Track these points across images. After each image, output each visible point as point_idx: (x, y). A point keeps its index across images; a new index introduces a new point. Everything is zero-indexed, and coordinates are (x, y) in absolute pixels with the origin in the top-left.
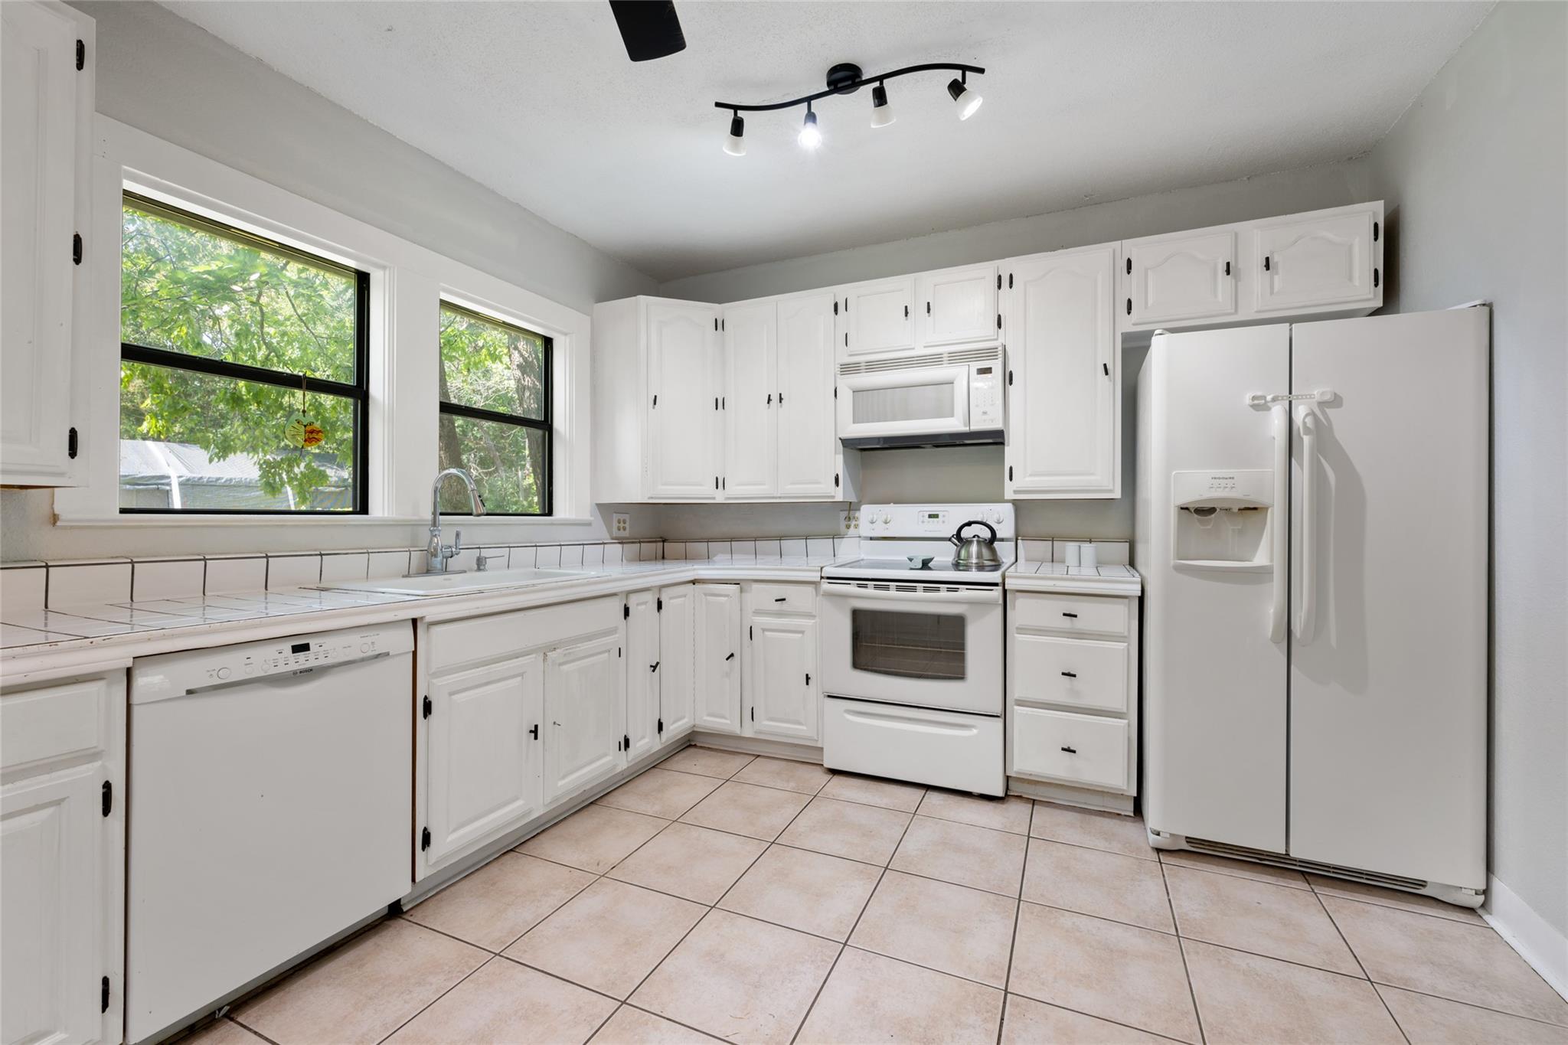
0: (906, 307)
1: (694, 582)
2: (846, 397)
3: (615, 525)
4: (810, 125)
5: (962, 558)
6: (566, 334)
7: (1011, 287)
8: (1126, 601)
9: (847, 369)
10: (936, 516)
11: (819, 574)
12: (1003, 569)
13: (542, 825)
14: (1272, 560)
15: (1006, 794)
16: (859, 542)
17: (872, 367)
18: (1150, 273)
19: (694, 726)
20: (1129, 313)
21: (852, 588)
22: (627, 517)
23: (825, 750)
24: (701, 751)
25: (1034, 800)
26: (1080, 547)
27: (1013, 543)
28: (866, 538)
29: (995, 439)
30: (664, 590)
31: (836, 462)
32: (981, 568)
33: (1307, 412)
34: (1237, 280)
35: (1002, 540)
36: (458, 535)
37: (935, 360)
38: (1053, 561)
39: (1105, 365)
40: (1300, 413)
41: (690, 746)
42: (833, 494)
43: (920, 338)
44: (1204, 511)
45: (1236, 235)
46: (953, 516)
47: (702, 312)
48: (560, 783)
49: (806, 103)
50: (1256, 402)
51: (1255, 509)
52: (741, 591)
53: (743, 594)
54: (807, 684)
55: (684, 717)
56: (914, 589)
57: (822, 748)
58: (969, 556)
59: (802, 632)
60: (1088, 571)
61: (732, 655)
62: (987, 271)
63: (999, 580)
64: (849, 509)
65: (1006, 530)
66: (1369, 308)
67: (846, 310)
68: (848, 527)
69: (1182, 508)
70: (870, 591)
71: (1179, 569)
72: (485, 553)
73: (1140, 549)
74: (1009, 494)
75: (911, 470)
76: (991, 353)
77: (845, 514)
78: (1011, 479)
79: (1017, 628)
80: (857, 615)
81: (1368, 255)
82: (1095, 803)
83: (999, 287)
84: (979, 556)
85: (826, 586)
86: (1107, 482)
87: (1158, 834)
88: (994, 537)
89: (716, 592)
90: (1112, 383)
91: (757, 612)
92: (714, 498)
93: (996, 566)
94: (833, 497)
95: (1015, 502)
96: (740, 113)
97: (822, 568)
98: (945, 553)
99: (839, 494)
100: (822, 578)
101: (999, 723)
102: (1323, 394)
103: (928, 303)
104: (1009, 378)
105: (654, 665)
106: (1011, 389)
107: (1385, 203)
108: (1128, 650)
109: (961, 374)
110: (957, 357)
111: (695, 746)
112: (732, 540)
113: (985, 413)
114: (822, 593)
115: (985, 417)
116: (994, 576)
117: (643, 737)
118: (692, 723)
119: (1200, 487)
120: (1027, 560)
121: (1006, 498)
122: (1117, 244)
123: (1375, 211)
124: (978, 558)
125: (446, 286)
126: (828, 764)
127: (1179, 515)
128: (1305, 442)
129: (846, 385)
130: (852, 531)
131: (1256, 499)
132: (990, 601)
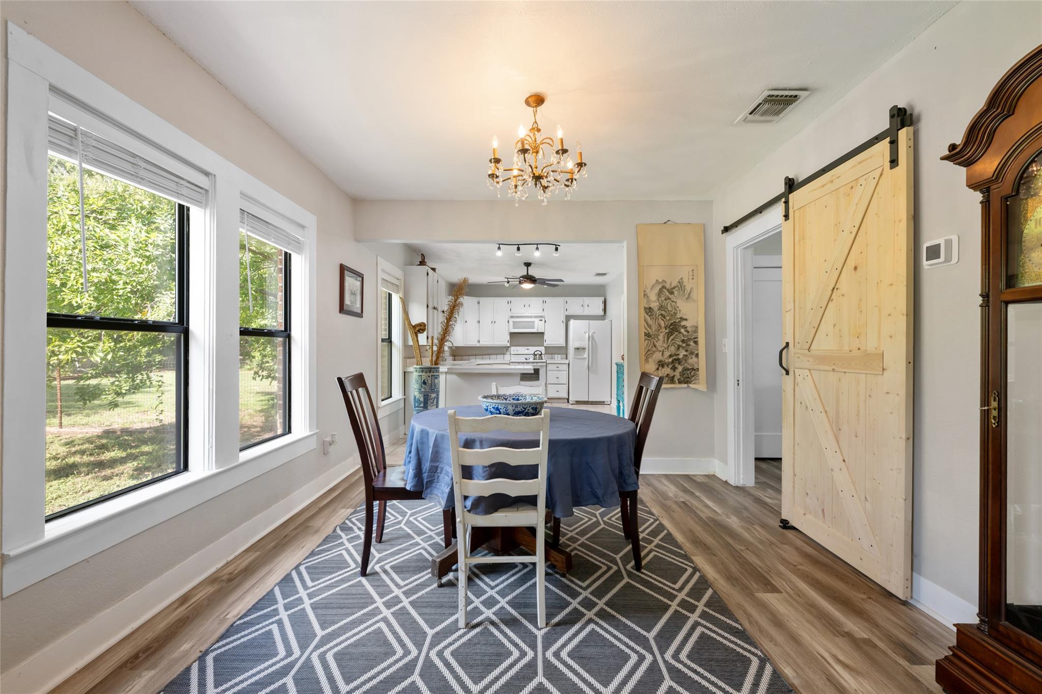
0: (524, 305)
2: (511, 323)
7: (545, 303)
8: (566, 364)
9: (512, 317)
10: (529, 349)
16: (509, 355)
17: (518, 317)
18: (570, 304)
20: (567, 312)
26: (558, 355)
27: (545, 355)
28: (511, 354)
29: (543, 333)
31: (508, 338)
32: (540, 359)
33: (591, 334)
34: (583, 307)
35: (543, 354)
37: (531, 317)
38: (553, 358)
39: (562, 322)
42: (506, 344)
43: (527, 312)
44: (578, 349)
45: (584, 299)
46: (532, 349)
47: (474, 300)
50: (584, 332)
58: (537, 357)
60: (560, 359)
62: (541, 299)
64: (507, 348)
65: (543, 352)
66: (602, 316)
69: (574, 348)
71: (574, 358)
73: (568, 356)
74: (545, 345)
75: (522, 339)
76: (542, 317)
78: (545, 342)
79: (548, 370)
81: (602, 306)
83: (543, 303)
84: (539, 357)
86: (562, 343)
88: (541, 354)
90: (564, 324)
92: (476, 345)
93: (543, 358)
95: (545, 347)
98: (532, 357)
99: (508, 345)
102: (593, 331)
103: (529, 305)
104: (545, 322)
106: (545, 324)
108: (566, 373)
109: (537, 321)
110: (536, 317)
112: (490, 355)
115: (541, 329)
116: (543, 361)
119: (577, 345)
120: (549, 358)
122: (564, 298)
123: (603, 298)
128: (591, 338)
129: (511, 320)
130: (508, 353)
131: (585, 347)
132: (543, 366)
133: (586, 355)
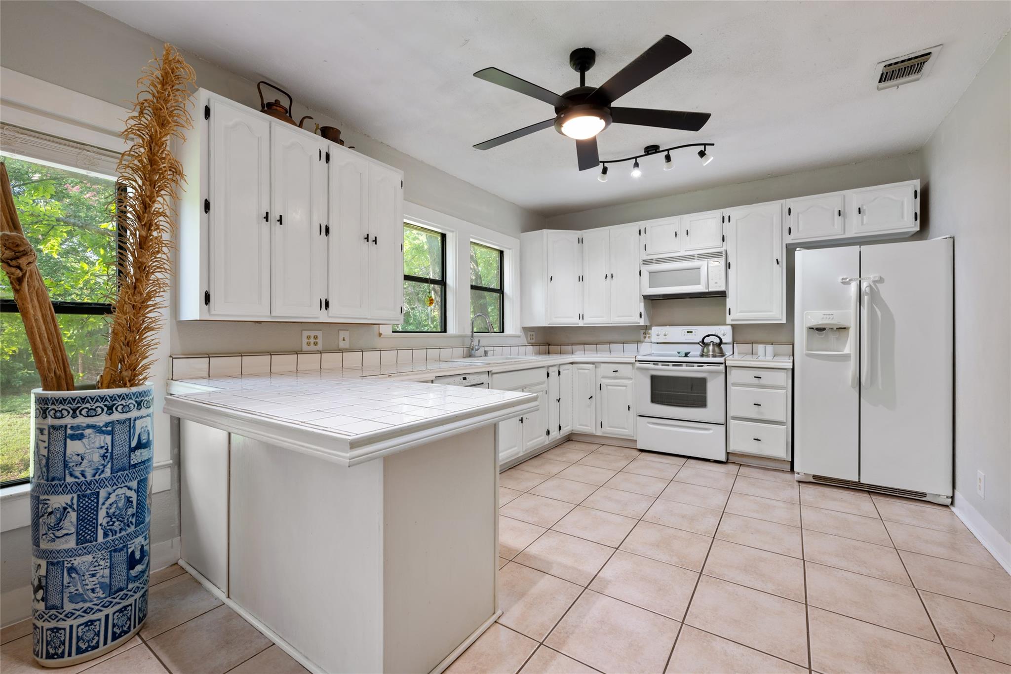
0: (676, 232)
1: (572, 363)
2: (645, 275)
3: (529, 337)
4: (636, 168)
5: (705, 352)
6: (510, 249)
7: (729, 222)
8: (786, 371)
9: (646, 262)
10: (691, 332)
11: (634, 359)
12: (725, 357)
13: (519, 461)
14: (851, 351)
15: (727, 461)
16: (651, 345)
17: (658, 261)
18: (800, 215)
19: (573, 430)
20: (790, 234)
21: (651, 366)
22: (533, 333)
23: (638, 441)
24: (576, 442)
25: (741, 464)
26: (765, 346)
27: (731, 345)
28: (655, 343)
29: (722, 295)
30: (561, 366)
31: (641, 307)
32: (714, 356)
33: (867, 285)
34: (845, 218)
35: (726, 343)
36: (479, 341)
37: (691, 258)
38: (752, 354)
39: (777, 260)
40: (864, 285)
41: (570, 440)
42: (639, 322)
43: (683, 247)
44: (820, 329)
45: (844, 196)
46: (700, 332)
47: (571, 235)
48: (528, 444)
49: (635, 159)
50: (844, 281)
51: (845, 328)
52: (596, 367)
53: (597, 369)
54: (629, 410)
55: (568, 426)
56: (681, 366)
57: (636, 440)
58: (708, 351)
59: (626, 386)
60: (769, 357)
61: (592, 397)
62: (717, 214)
63: (723, 362)
64: (646, 329)
65: (727, 339)
66: (913, 231)
67: (645, 233)
68: (645, 338)
69: (810, 328)
70: (660, 367)
71: (808, 355)
72: (486, 349)
73: (795, 349)
74: (728, 321)
75: (679, 310)
76: (718, 255)
77: (644, 331)
78: (730, 314)
79: (732, 384)
80: (653, 378)
81: (912, 206)
82: (772, 465)
83: (723, 222)
84: (714, 351)
85: (638, 365)
86: (778, 315)
87: (799, 474)
88: (721, 342)
89: (584, 368)
90: (781, 268)
91: (604, 377)
92: (578, 324)
93: (722, 354)
94: (639, 323)
95: (732, 326)
96: (606, 165)
97: (636, 357)
98: (696, 350)
99: (642, 322)
100: (636, 361)
101: (723, 427)
102: (874, 277)
103: (687, 230)
104: (728, 266)
105: (558, 399)
106: (730, 271)
107: (920, 180)
108: (787, 393)
109: (705, 265)
110: (702, 257)
111: (572, 440)
112: (584, 344)
113: (716, 283)
114: (636, 367)
115: (716, 285)
116: (721, 360)
117: (554, 431)
118: (572, 429)
119: (817, 318)
120: (739, 353)
121: (727, 323)
122: (783, 201)
123: (916, 184)
124: (713, 352)
125: (473, 236)
126: (639, 447)
127: (808, 331)
128: (866, 299)
129: (645, 269)
130: (647, 340)
131: (844, 324)
132: (717, 372)
133: (849, 348)
